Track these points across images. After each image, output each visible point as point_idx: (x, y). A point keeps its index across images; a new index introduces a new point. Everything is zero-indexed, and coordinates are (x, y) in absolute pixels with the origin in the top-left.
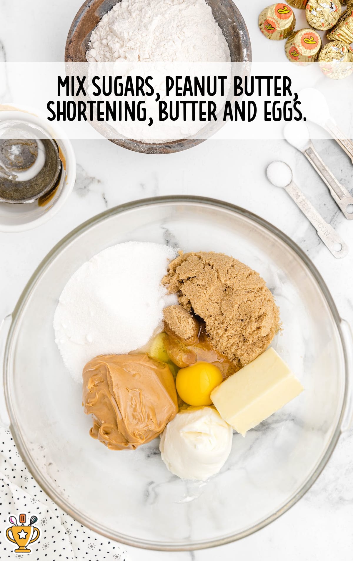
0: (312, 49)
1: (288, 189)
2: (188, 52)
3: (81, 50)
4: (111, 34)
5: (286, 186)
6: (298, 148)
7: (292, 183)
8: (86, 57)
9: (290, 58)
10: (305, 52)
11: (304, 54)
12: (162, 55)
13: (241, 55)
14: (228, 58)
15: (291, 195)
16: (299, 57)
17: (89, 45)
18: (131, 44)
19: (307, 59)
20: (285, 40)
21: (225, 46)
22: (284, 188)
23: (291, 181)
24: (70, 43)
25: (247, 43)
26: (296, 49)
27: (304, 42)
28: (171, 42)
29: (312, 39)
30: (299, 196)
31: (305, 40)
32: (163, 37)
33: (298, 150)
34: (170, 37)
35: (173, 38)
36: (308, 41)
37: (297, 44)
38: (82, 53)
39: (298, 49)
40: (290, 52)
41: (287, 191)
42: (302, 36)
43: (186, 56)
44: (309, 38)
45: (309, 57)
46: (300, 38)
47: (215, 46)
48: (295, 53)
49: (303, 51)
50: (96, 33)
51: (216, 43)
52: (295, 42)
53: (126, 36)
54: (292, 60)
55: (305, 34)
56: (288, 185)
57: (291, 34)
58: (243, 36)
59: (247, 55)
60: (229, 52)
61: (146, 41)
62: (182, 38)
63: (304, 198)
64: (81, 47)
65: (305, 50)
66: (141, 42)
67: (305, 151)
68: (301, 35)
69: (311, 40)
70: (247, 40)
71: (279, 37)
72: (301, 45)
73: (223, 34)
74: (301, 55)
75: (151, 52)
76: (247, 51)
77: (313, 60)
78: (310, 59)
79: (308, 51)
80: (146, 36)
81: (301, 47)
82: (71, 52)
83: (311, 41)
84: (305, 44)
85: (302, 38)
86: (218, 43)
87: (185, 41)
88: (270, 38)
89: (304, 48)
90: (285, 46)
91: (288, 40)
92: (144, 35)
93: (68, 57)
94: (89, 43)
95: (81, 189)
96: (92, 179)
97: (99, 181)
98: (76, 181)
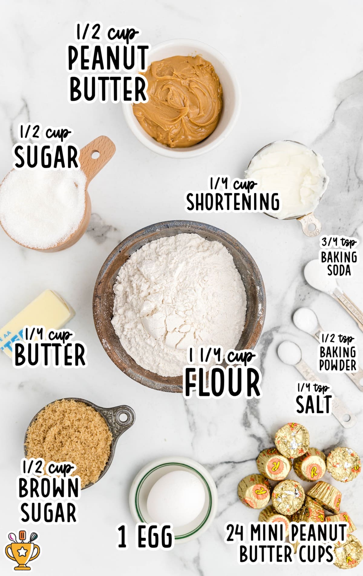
1: (298, 367)
2: (207, 299)
3: (109, 285)
4: (138, 272)
5: (297, 364)
6: (308, 332)
7: (301, 361)
8: (113, 289)
12: (183, 301)
13: (256, 306)
14: (244, 301)
15: (302, 372)
17: (117, 278)
18: (157, 287)
21: (242, 290)
22: (295, 366)
23: (301, 359)
24: (99, 284)
25: (262, 298)
28: (193, 291)
30: (309, 373)
32: (186, 284)
33: (307, 333)
34: (192, 286)
35: (195, 286)
38: (109, 287)
41: (297, 368)
43: (205, 303)
47: (233, 291)
50: (124, 269)
51: (234, 289)
53: (153, 279)
56: (298, 363)
58: (259, 292)
59: (262, 310)
60: (245, 296)
61: (170, 287)
62: (203, 286)
63: (313, 374)
64: (109, 283)
66: (165, 287)
67: (316, 335)
70: (262, 295)
73: (242, 279)
75: (174, 297)
76: (262, 306)
80: (171, 282)
82: (100, 292)
86: (236, 288)
87: (206, 289)
92: (169, 281)
93: (96, 297)
94: (118, 276)
95: (99, 236)
96: (109, 228)
97: (115, 229)
98: (95, 229)
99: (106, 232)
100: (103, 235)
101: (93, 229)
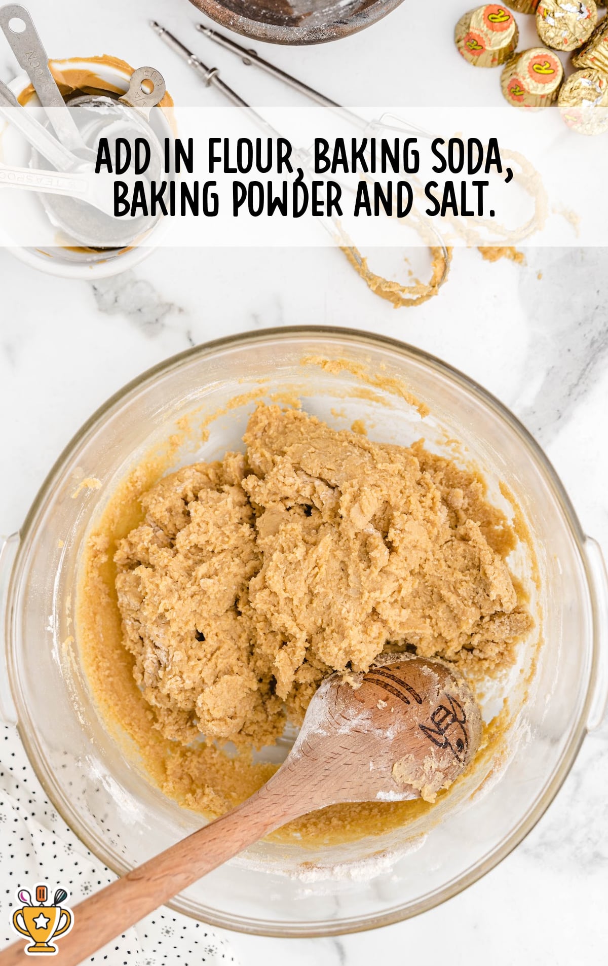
0: (547, 82)
9: (510, 98)
10: (536, 88)
11: (533, 92)
16: (524, 97)
19: (539, 100)
20: (502, 68)
26: (520, 82)
27: (533, 71)
29: (548, 65)
31: (535, 67)
36: (540, 69)
37: (521, 74)
39: (523, 83)
40: (510, 87)
42: (529, 61)
44: (543, 64)
45: (543, 96)
46: (527, 64)
48: (518, 89)
49: (531, 87)
52: (518, 70)
54: (512, 101)
55: (535, 58)
57: (511, 57)
65: (535, 84)
68: (528, 58)
69: (545, 67)
71: (490, 63)
72: (527, 76)
74: (529, 93)
77: (549, 102)
78: (544, 100)
79: (541, 85)
81: (529, 80)
83: (546, 69)
84: (535, 75)
85: (530, 63)
88: (474, 65)
89: (533, 81)
90: (501, 77)
91: (506, 68)
95: (150, 323)
96: (169, 307)
97: (181, 310)
98: (142, 310)
99: (163, 315)
100: (157, 320)
101: (140, 310)
